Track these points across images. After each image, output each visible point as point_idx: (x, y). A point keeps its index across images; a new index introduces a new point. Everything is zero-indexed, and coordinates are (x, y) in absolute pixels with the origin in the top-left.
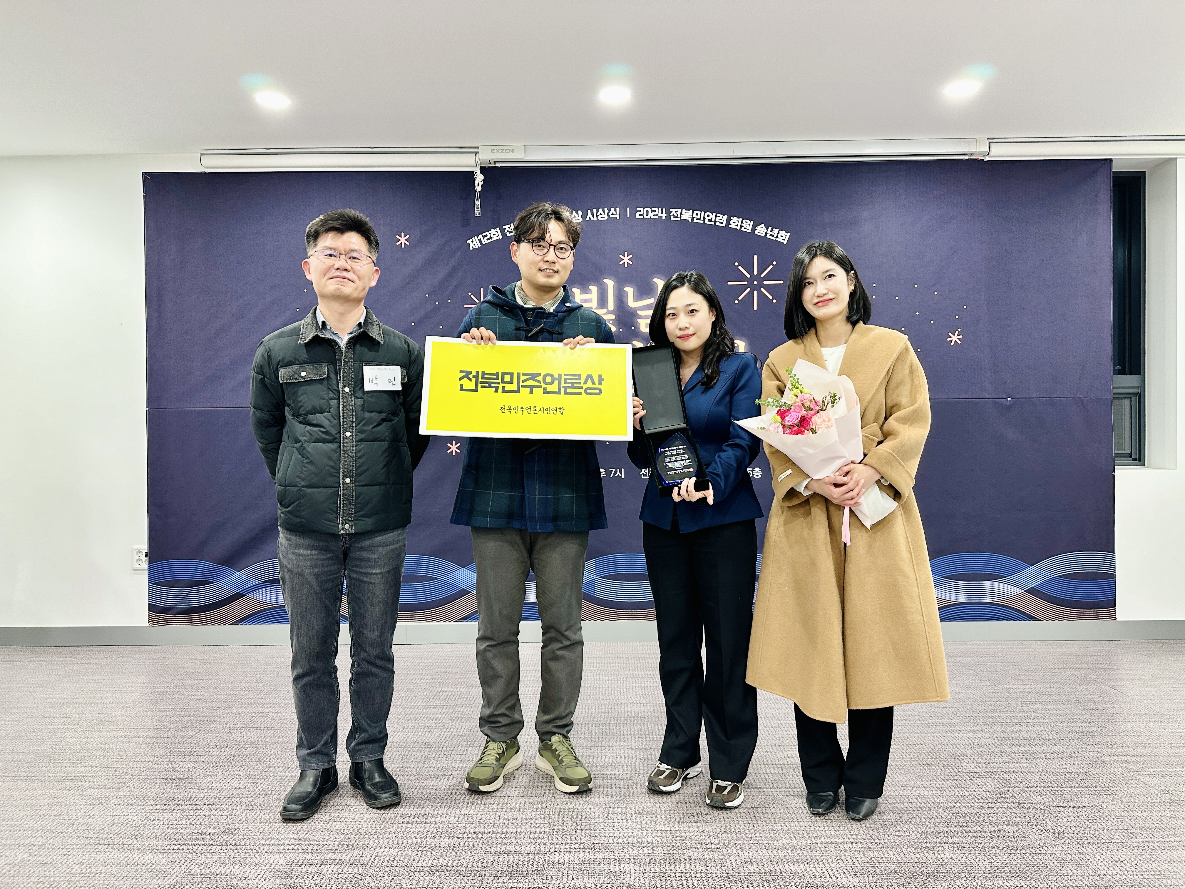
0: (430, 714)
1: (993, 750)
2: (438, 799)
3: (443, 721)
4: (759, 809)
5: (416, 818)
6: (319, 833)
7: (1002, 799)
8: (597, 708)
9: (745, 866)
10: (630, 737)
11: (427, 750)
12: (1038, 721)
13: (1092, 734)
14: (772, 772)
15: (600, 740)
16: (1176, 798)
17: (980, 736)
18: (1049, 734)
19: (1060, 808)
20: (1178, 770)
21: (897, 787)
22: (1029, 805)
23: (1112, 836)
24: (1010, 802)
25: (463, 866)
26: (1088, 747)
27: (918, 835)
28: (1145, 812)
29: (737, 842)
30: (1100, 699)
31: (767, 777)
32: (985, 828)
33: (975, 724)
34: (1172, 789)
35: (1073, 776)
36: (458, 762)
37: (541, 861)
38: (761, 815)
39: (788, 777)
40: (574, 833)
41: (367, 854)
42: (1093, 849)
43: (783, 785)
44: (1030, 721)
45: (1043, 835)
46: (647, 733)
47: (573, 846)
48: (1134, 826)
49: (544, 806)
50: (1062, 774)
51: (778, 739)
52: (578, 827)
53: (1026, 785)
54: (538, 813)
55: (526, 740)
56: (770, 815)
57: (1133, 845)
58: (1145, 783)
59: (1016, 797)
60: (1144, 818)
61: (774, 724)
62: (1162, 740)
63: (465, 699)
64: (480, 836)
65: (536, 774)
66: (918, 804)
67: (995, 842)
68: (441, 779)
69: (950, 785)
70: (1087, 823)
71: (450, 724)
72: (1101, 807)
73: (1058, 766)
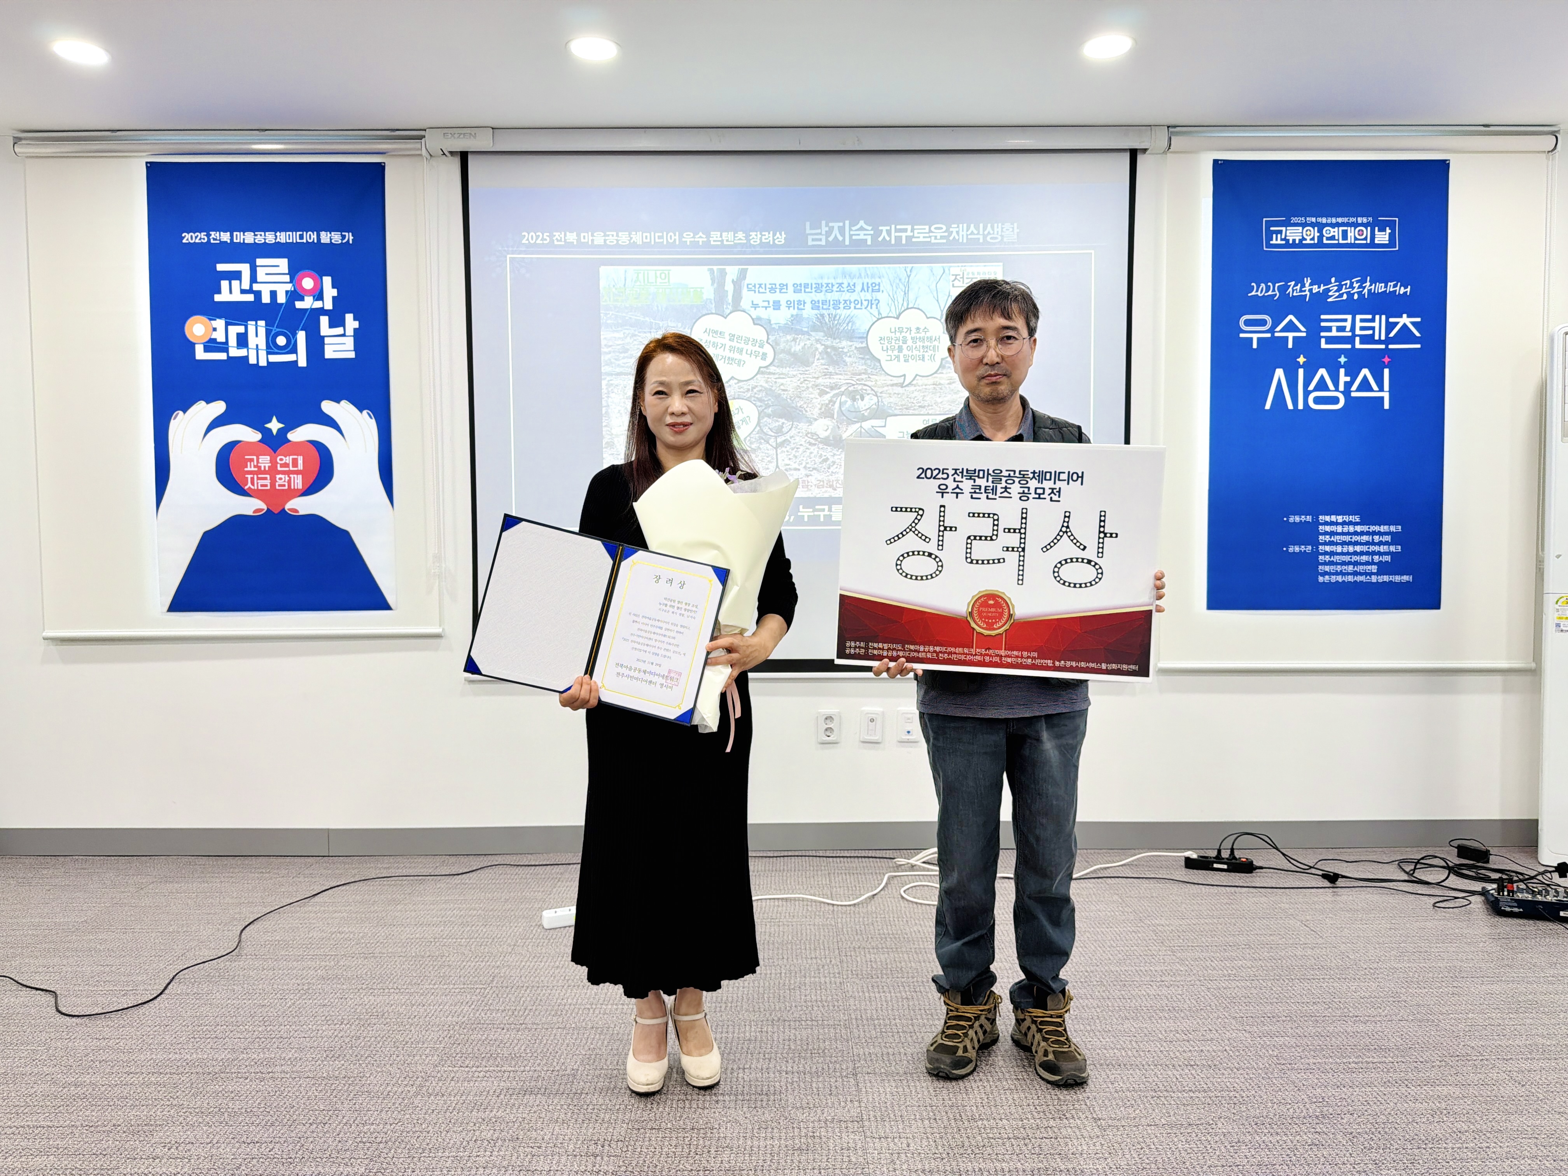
0: (299, 970)
1: (1093, 1027)
2: (226, 1115)
3: (311, 982)
4: (702, 1131)
5: (172, 1150)
7: (1073, 1112)
8: (549, 961)
10: (572, 1007)
11: (260, 1029)
14: (753, 1066)
15: (527, 1012)
16: (1331, 1110)
17: (1084, 1004)
18: (1187, 1000)
19: (1153, 1128)
21: (926, 1093)
22: (1110, 1122)
24: (1084, 1116)
26: (1234, 1022)
28: (1277, 1134)
30: (1280, 942)
31: (741, 1075)
32: (1027, 1164)
33: (1086, 985)
34: (1330, 1094)
35: (1193, 1072)
36: (293, 1051)
38: (701, 1142)
39: (772, 1075)
43: (759, 1089)
46: (601, 1001)
49: (381, 1126)
50: (1178, 1068)
51: (788, 1008)
52: (412, 1165)
54: (364, 1140)
55: (416, 1013)
56: (714, 1143)
58: (1294, 1083)
59: (1096, 1109)
60: (1271, 1145)
61: (795, 983)
62: (1346, 1010)
63: (364, 945)
65: (399, 1071)
66: (946, 1122)
68: (251, 1080)
69: (1007, 1087)
70: (1184, 1154)
71: (319, 986)
72: (1214, 1126)
73: (1178, 1054)
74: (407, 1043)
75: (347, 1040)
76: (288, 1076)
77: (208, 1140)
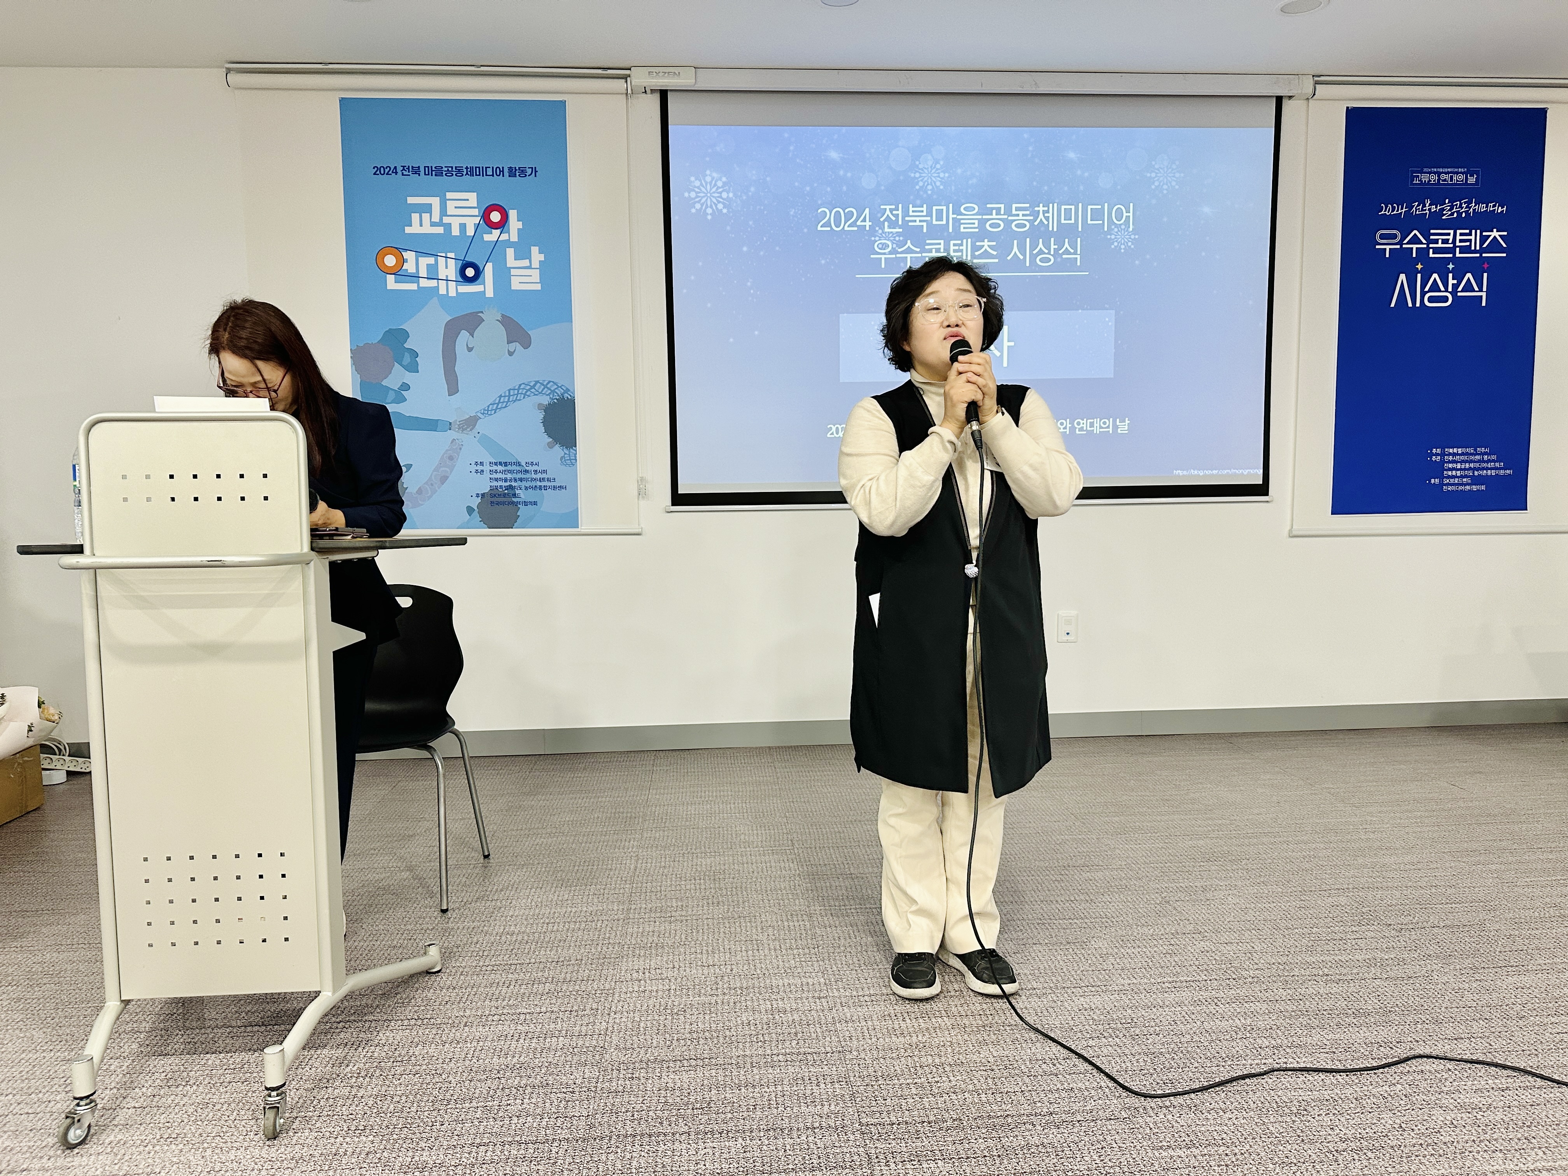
4: (1077, 944)
5: (647, 974)
6: (526, 1000)
9: (1086, 1013)
12: (1376, 826)
13: (1445, 840)
20: (1559, 878)
23: (1507, 958)
25: (732, 1030)
27: (1281, 967)
29: (1064, 985)
31: (1073, 905)
32: (1356, 956)
36: (674, 900)
37: (830, 1020)
40: (857, 982)
41: (600, 1021)
42: (1491, 975)
44: (1368, 826)
45: (1428, 961)
47: (862, 999)
48: (1529, 946)
49: (807, 951)
53: (1389, 903)
54: (803, 959)
56: (1094, 951)
57: (1534, 968)
64: (739, 992)
67: (1374, 972)
69: (1298, 906)
74: (767, 891)
75: (713, 891)
76: (689, 918)
77: (672, 966)
